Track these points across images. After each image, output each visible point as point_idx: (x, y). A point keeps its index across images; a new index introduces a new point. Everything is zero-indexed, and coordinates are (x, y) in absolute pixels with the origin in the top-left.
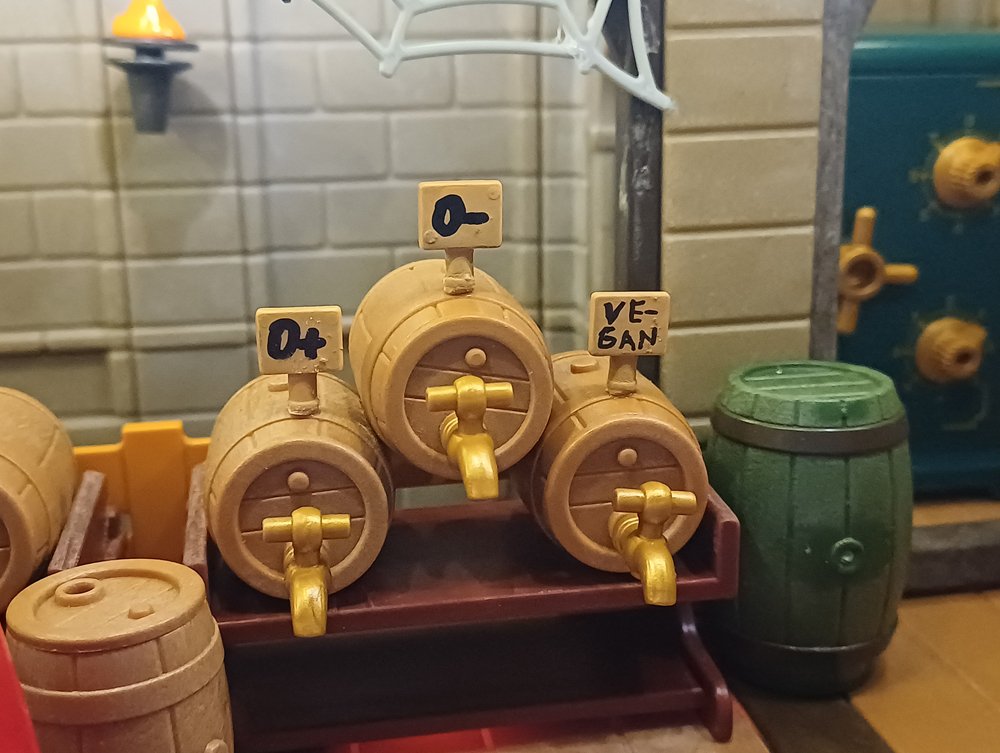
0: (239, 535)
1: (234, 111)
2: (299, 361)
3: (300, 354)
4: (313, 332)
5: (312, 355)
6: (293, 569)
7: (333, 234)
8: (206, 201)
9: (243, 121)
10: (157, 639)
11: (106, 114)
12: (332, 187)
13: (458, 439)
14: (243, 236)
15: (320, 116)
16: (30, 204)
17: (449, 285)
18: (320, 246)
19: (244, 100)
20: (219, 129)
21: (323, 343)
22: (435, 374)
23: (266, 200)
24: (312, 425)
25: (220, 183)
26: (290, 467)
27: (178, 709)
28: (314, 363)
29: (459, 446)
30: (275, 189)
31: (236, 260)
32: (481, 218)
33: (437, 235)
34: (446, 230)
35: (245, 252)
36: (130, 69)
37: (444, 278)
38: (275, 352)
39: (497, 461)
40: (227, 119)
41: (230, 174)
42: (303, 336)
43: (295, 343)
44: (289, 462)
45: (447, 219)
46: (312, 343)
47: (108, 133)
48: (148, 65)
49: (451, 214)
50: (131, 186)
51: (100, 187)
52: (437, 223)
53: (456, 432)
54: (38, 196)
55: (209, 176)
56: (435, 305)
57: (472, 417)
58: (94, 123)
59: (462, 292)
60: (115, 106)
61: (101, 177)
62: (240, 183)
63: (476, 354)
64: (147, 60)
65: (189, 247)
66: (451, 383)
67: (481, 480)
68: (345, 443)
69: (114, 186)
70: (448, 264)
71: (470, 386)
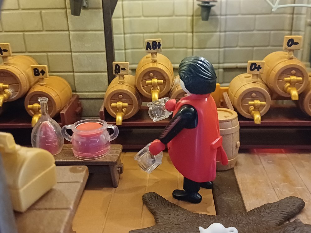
0: (241, 105)
1: (221, 15)
2: (256, 72)
3: (256, 70)
4: (259, 66)
5: (258, 70)
6: (253, 112)
7: (240, 44)
8: (212, 36)
9: (222, 17)
10: (231, 121)
11: (193, 16)
12: (241, 33)
13: (289, 88)
14: (220, 45)
15: (240, 16)
16: (174, 36)
17: (288, 57)
18: (236, 47)
19: (223, 13)
20: (217, 19)
21: (261, 68)
22: (284, 75)
23: (225, 35)
24: (256, 84)
25: (216, 32)
26: (253, 92)
27: (234, 134)
28: (259, 72)
29: (290, 90)
30: (227, 33)
31: (217, 49)
32: (297, 43)
33: (287, 47)
34: (289, 46)
35: (219, 48)
36: (203, 7)
37: (287, 56)
38: (251, 69)
39: (298, 92)
40: (219, 17)
41: (218, 30)
42: (257, 66)
43: (255, 68)
44: (252, 91)
45: (290, 43)
46: (259, 68)
47: (193, 20)
48: (207, 6)
49: (291, 42)
50: (196, 32)
51: (190, 32)
52: (288, 44)
53: (289, 87)
54: (176, 34)
55: (214, 30)
56: (285, 61)
57: (293, 84)
58: (190, 18)
59: (291, 59)
60: (195, 14)
61: (190, 30)
62: (220, 32)
63: (293, 72)
64: (206, 5)
65: (207, 46)
66: (289, 77)
67: (295, 96)
68: (263, 88)
69: (193, 32)
70: (288, 53)
71: (293, 78)
